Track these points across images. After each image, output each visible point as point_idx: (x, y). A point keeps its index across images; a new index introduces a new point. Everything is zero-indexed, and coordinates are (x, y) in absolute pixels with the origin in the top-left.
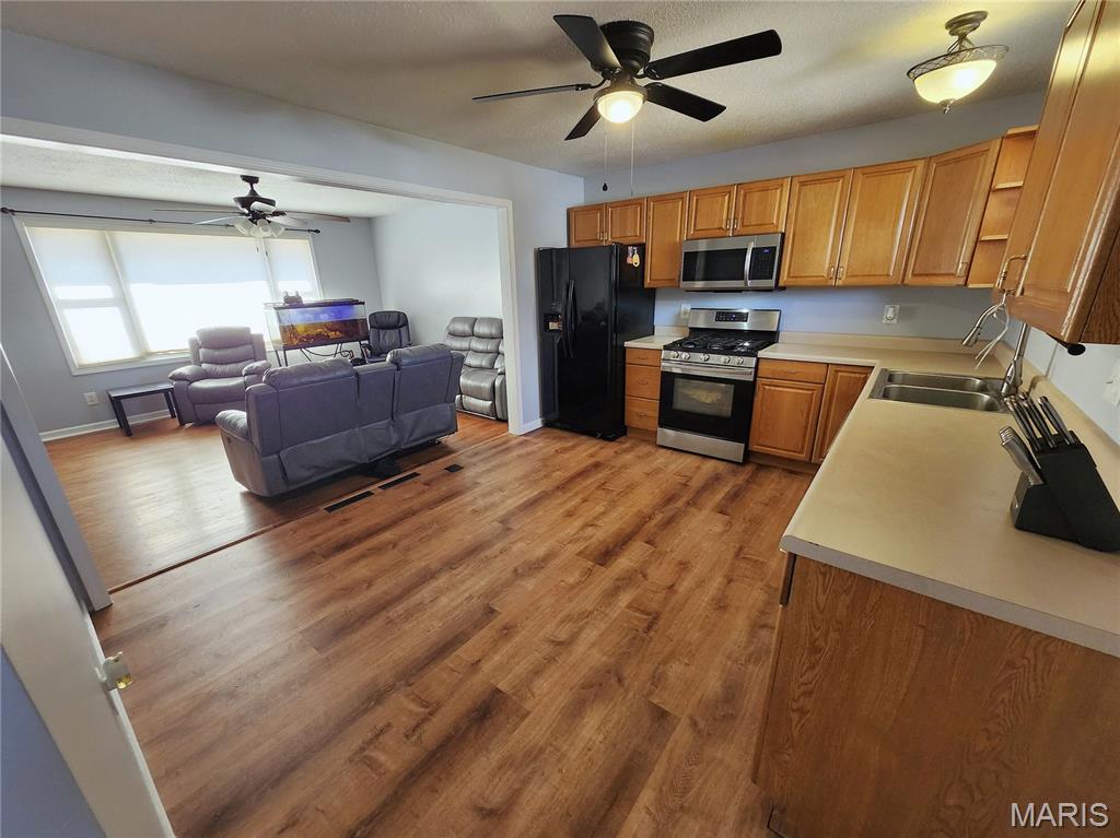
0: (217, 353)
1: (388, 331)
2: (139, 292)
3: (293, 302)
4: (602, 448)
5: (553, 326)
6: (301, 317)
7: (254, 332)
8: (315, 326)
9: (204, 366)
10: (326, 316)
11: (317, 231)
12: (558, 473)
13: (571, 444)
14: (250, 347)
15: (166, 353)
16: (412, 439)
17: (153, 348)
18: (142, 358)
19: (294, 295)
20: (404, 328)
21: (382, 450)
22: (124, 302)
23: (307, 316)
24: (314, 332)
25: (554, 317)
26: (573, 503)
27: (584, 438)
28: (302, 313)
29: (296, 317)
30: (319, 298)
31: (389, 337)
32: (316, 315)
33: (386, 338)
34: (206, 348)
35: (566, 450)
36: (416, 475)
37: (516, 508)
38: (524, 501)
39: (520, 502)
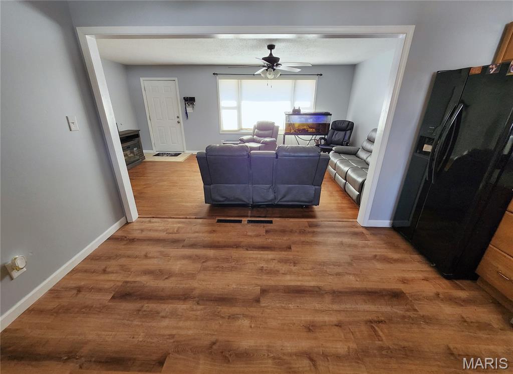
0: (260, 132)
1: (339, 132)
2: (244, 103)
3: (296, 112)
4: (426, 279)
5: (427, 148)
6: (299, 120)
7: (276, 125)
8: (303, 125)
9: (255, 137)
10: (311, 120)
11: (321, 75)
12: (352, 278)
13: (396, 256)
14: (271, 131)
15: (246, 129)
16: (282, 200)
17: (243, 127)
18: (239, 130)
19: (298, 108)
20: (349, 131)
21: (263, 200)
22: (239, 108)
23: (303, 119)
24: (302, 128)
25: (430, 141)
26: (327, 319)
27: (417, 257)
28: (300, 118)
29: (297, 120)
30: (312, 111)
31: (339, 136)
32: (307, 119)
33: (337, 136)
34: (258, 129)
35: (385, 260)
36: (271, 222)
37: (285, 286)
38: (296, 284)
39: (293, 284)
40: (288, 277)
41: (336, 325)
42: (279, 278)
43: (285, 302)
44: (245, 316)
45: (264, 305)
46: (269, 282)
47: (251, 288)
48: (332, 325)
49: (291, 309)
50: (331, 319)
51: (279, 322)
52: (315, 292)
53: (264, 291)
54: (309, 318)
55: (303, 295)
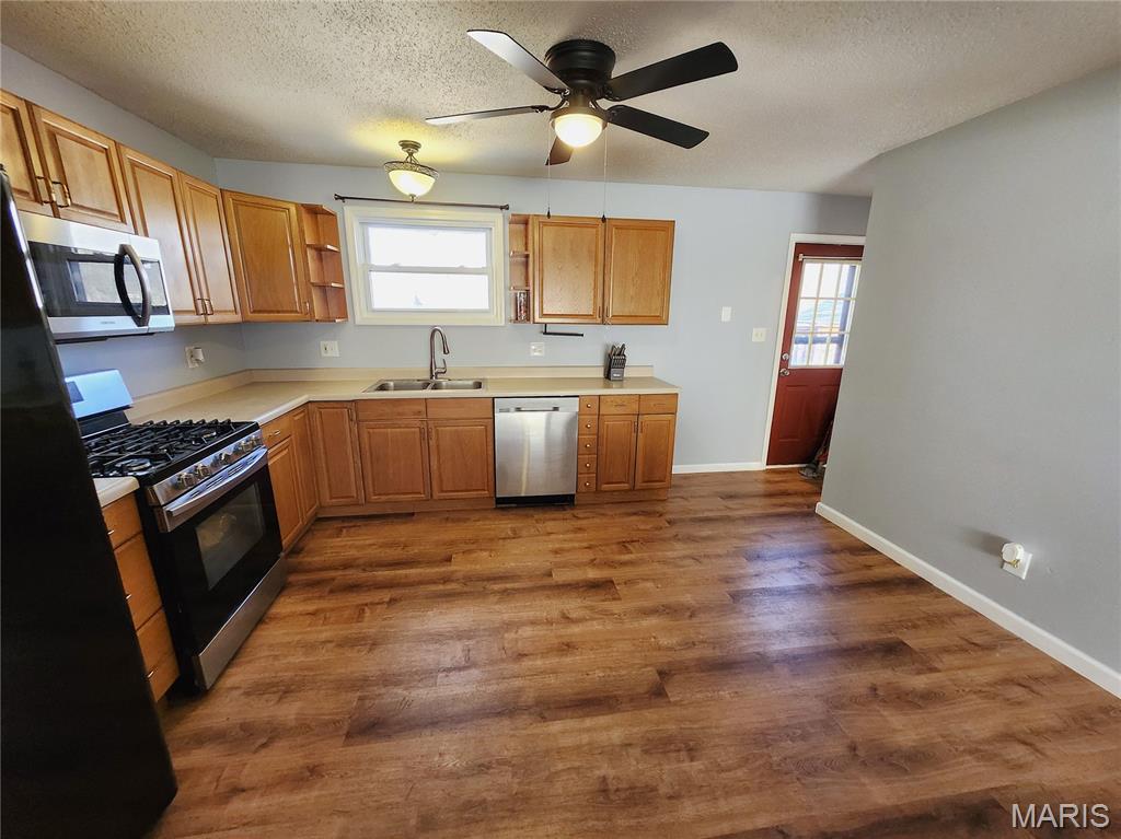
26: (539, 663)
37: (619, 711)
38: (595, 719)
39: (602, 720)
40: (616, 736)
41: (526, 655)
42: (635, 730)
43: (612, 678)
44: (670, 649)
45: (649, 669)
46: (655, 717)
47: (688, 695)
48: (532, 654)
49: (598, 668)
50: (530, 663)
51: (615, 649)
52: (552, 706)
53: (658, 693)
54: (568, 660)
55: (579, 697)
